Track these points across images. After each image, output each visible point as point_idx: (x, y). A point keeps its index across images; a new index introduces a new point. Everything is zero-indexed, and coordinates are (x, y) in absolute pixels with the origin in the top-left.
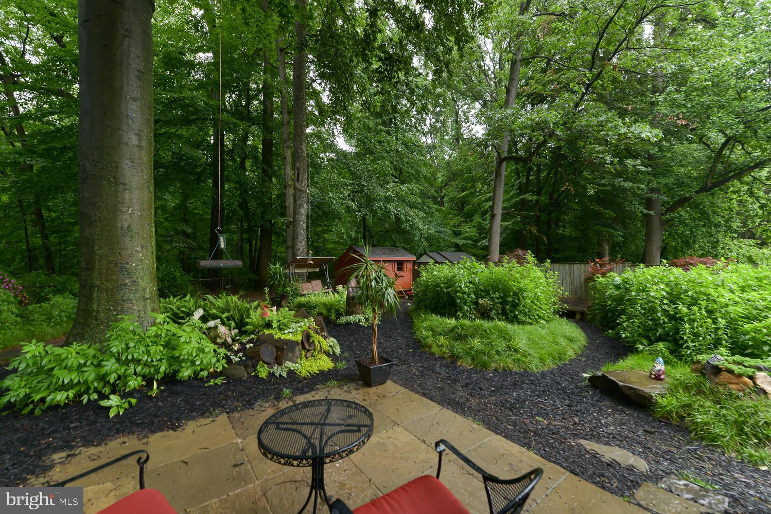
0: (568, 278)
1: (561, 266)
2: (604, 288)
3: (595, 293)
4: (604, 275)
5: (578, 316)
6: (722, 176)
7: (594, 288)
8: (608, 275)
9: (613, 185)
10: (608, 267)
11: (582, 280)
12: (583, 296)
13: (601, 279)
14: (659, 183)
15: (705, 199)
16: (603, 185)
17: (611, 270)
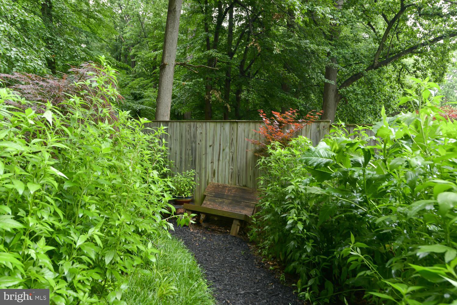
0: (227, 150)
1: (219, 125)
2: (284, 173)
3: (267, 182)
4: (285, 143)
5: (235, 228)
6: (386, 57)
7: (266, 169)
8: (293, 142)
9: (299, 47)
10: (293, 127)
11: (250, 154)
12: (250, 185)
13: (279, 151)
14: (339, 53)
15: (374, 75)
16: (290, 44)
17: (297, 134)
